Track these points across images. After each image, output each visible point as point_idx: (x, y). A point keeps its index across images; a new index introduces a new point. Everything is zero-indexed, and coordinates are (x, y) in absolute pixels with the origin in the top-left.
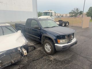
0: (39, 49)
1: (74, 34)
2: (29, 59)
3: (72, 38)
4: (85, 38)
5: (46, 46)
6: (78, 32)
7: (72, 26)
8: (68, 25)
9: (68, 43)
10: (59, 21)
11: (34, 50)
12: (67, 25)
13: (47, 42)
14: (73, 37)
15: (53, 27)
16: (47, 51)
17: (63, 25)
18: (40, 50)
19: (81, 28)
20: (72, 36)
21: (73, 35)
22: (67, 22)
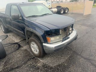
0: (25, 47)
1: (73, 25)
2: (5, 67)
3: (70, 32)
4: (87, 28)
5: (32, 45)
6: (78, 20)
7: (72, 13)
8: (68, 11)
9: (63, 41)
10: (58, 7)
11: (18, 49)
12: (66, 12)
13: (32, 40)
14: (73, 30)
15: (43, 15)
16: (34, 52)
17: (62, 12)
18: (26, 50)
19: (82, 15)
20: (71, 29)
21: (72, 27)
22: (67, 8)
